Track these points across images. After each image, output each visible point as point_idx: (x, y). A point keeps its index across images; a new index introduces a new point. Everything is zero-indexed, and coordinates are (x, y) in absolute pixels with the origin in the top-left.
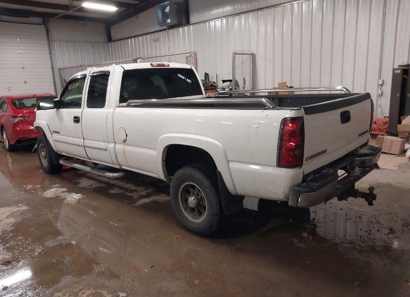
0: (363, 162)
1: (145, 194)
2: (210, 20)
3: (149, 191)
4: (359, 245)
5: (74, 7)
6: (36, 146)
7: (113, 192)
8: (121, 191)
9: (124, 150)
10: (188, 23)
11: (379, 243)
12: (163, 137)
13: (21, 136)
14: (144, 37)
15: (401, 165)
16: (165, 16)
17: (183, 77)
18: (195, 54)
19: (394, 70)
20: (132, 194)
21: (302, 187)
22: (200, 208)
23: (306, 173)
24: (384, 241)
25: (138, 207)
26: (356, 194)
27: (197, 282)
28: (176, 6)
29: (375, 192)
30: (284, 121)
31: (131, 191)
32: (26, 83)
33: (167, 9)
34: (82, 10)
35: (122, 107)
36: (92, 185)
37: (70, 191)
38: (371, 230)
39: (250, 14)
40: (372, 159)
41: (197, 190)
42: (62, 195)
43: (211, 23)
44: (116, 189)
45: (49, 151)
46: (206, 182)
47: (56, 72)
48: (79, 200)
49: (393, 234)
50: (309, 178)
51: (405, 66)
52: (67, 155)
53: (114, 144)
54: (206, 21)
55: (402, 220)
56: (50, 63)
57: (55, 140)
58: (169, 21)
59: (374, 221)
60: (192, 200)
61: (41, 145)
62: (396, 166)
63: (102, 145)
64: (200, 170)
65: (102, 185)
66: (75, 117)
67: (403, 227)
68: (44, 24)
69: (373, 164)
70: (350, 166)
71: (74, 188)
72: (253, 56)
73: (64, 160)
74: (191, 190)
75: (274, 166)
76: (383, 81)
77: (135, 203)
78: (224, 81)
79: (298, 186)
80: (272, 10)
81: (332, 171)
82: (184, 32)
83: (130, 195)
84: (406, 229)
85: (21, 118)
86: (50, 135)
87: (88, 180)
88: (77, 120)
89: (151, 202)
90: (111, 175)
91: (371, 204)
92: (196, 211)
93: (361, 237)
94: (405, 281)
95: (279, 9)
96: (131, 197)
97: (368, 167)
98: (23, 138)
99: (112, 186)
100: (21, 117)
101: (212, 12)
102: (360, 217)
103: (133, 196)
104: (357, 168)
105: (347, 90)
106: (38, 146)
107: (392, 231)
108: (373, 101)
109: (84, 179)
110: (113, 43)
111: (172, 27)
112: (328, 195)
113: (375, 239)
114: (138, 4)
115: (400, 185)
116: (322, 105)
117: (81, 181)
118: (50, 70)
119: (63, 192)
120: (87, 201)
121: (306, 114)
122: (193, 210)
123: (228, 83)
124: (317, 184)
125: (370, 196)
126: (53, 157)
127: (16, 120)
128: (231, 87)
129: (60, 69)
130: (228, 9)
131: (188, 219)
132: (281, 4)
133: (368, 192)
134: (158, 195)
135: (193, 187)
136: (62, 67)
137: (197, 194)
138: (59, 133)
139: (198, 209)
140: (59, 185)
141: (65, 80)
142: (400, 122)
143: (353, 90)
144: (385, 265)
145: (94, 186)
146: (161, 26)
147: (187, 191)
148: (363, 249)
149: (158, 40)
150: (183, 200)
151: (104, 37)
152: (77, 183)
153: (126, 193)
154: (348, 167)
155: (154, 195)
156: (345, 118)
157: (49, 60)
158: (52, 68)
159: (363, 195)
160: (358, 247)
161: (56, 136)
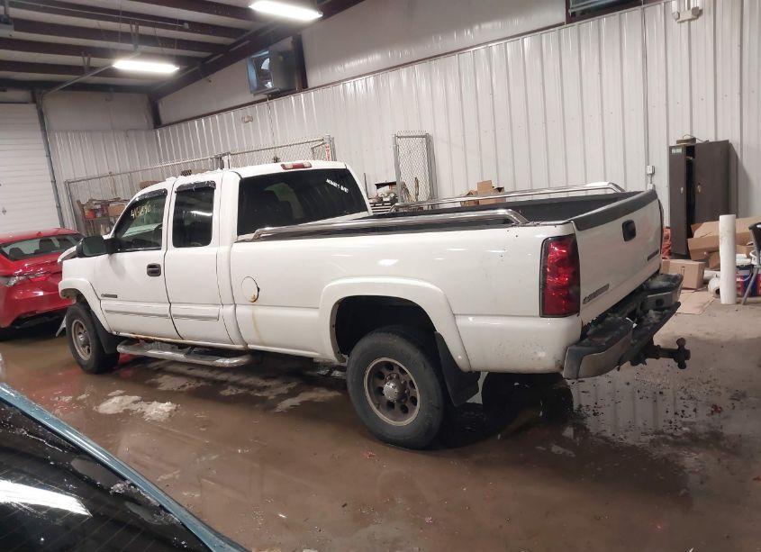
0: (659, 302)
1: (286, 392)
2: (347, 80)
3: (293, 385)
4: (672, 435)
5: (92, 69)
6: (64, 325)
7: (227, 392)
8: (240, 391)
9: (253, 316)
10: (304, 86)
11: (701, 428)
12: (332, 286)
13: (23, 311)
14: (224, 114)
15: (705, 304)
16: (263, 76)
17: (335, 184)
18: (331, 140)
19: (671, 148)
20: (265, 394)
21: (584, 346)
22: (405, 401)
23: (585, 323)
24: (709, 425)
25: (282, 413)
26: (657, 352)
27: (428, 519)
28: (281, 58)
29: (686, 347)
30: (546, 244)
31: (260, 389)
32: (4, 211)
33: (265, 65)
34: (112, 73)
35: (243, 241)
36: (184, 386)
37: (148, 399)
38: (683, 411)
39: (417, 67)
40: (671, 295)
41: (397, 371)
42: (134, 407)
43: (348, 85)
44: (230, 388)
45: (96, 332)
46: (416, 355)
47: (61, 188)
48: (171, 412)
49: (719, 412)
50: (590, 332)
51: (687, 141)
52: (132, 335)
53: (232, 307)
54: (339, 82)
55: (728, 390)
56: (48, 172)
57: (107, 311)
58: (269, 85)
59: (686, 397)
60: (390, 388)
61: (75, 322)
62: (698, 307)
63: (211, 310)
64: (403, 336)
65: (202, 383)
66: (150, 266)
67: (732, 401)
68: (34, 101)
69: (673, 303)
70: (641, 308)
71: (153, 394)
72: (428, 139)
73: (125, 344)
74: (386, 372)
75: (536, 317)
76: (654, 168)
77: (275, 407)
78: (379, 186)
79: (577, 343)
80: (454, 58)
81: (620, 318)
82: (298, 104)
83: (259, 395)
84: (736, 403)
85: (21, 278)
86: (98, 302)
87: (172, 378)
88: (154, 270)
89: (303, 403)
90: (227, 362)
91: (682, 366)
92: (397, 407)
93: (671, 423)
94: (755, 479)
95: (468, 55)
96: (264, 399)
97: (669, 308)
98: (26, 314)
99: (222, 384)
100: (20, 275)
101: (347, 65)
102: (660, 393)
103: (267, 397)
104: (652, 312)
105: (616, 186)
106: (69, 324)
107: (716, 409)
108: (661, 202)
109: (165, 377)
110: (164, 129)
111: (275, 95)
112: (622, 356)
113: (695, 423)
114: (207, 58)
115: (711, 337)
116: (596, 214)
117: (160, 380)
118: (50, 185)
119: (135, 402)
120: (185, 413)
121: (579, 229)
122: (390, 405)
123: (387, 188)
124: (607, 339)
125: (680, 353)
126: (103, 342)
127: (13, 281)
128: (392, 195)
129: (68, 183)
130: (375, 59)
131: (384, 424)
132: (471, 47)
133: (677, 347)
134: (311, 390)
135: (390, 366)
136: (72, 178)
137: (398, 377)
138: (116, 297)
139: (403, 403)
140: (121, 392)
141: (79, 202)
142: (690, 235)
143: (626, 187)
144: (719, 460)
145: (188, 387)
146: (255, 95)
147: (378, 375)
148: (679, 440)
149: (251, 119)
150: (372, 390)
151: (145, 119)
152: (157, 385)
153: (252, 393)
154: (639, 311)
155: (303, 391)
156: (629, 232)
157: (46, 166)
158: (54, 182)
159: (670, 353)
160: (670, 438)
161: (108, 304)
